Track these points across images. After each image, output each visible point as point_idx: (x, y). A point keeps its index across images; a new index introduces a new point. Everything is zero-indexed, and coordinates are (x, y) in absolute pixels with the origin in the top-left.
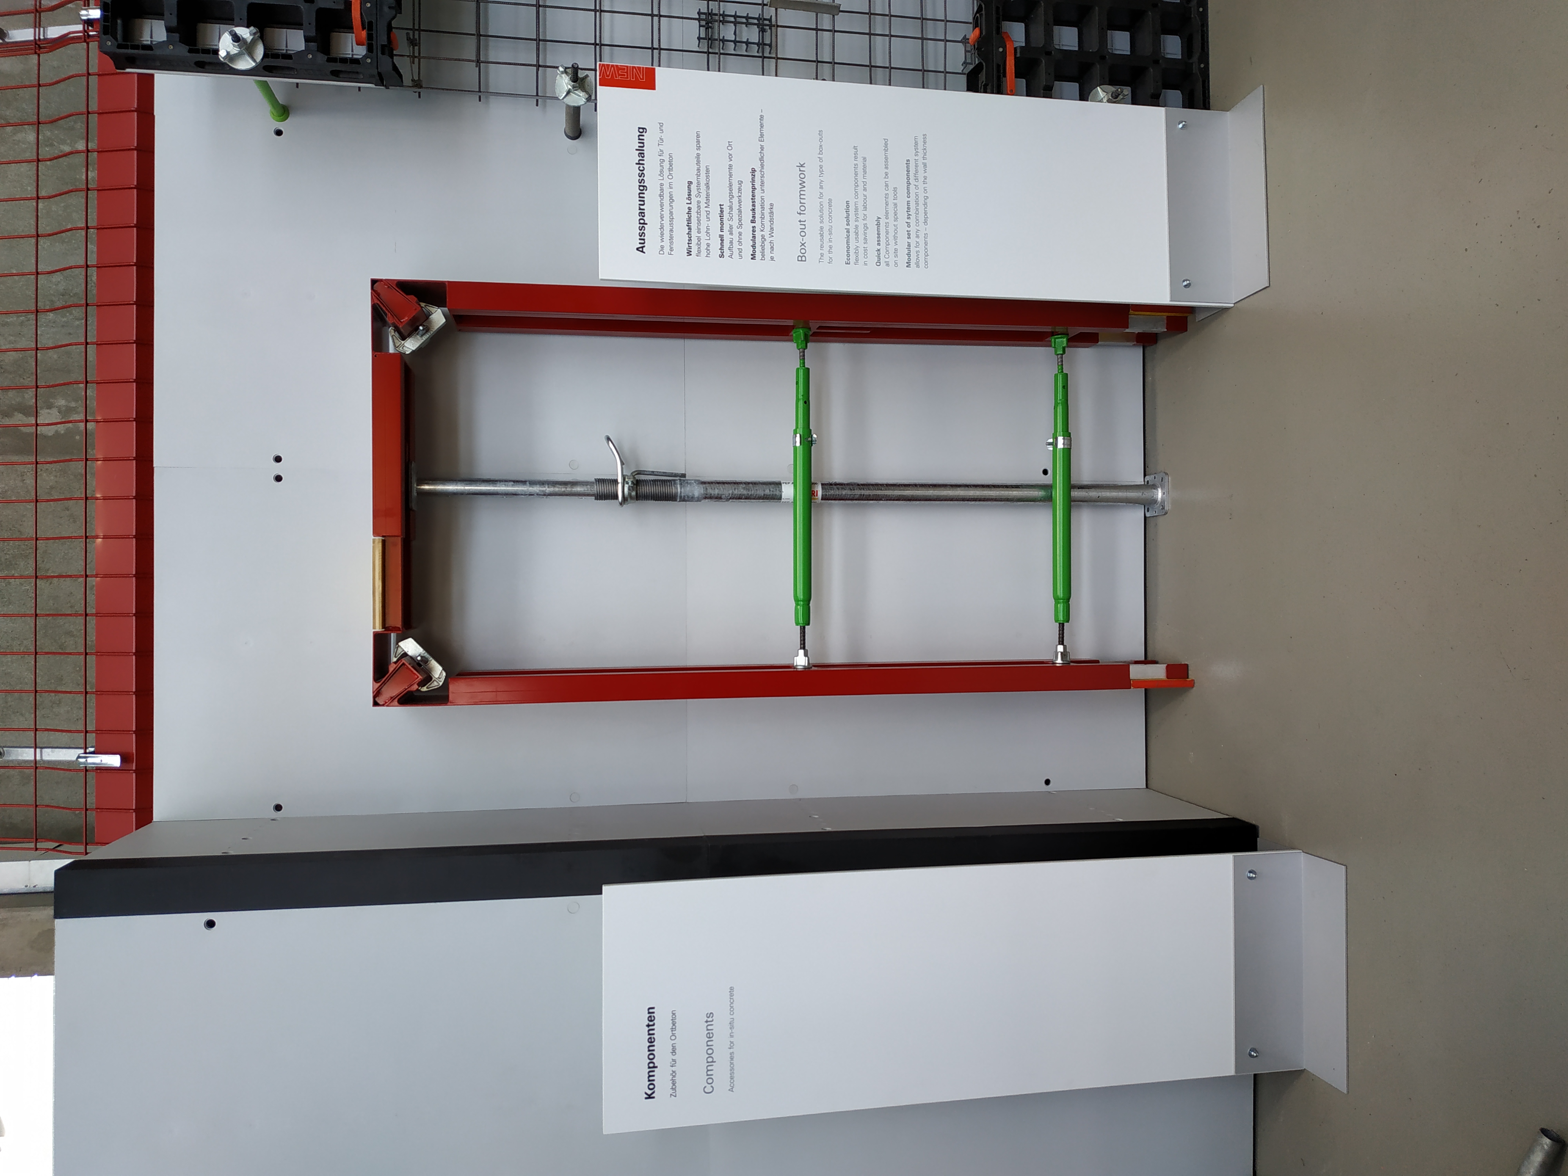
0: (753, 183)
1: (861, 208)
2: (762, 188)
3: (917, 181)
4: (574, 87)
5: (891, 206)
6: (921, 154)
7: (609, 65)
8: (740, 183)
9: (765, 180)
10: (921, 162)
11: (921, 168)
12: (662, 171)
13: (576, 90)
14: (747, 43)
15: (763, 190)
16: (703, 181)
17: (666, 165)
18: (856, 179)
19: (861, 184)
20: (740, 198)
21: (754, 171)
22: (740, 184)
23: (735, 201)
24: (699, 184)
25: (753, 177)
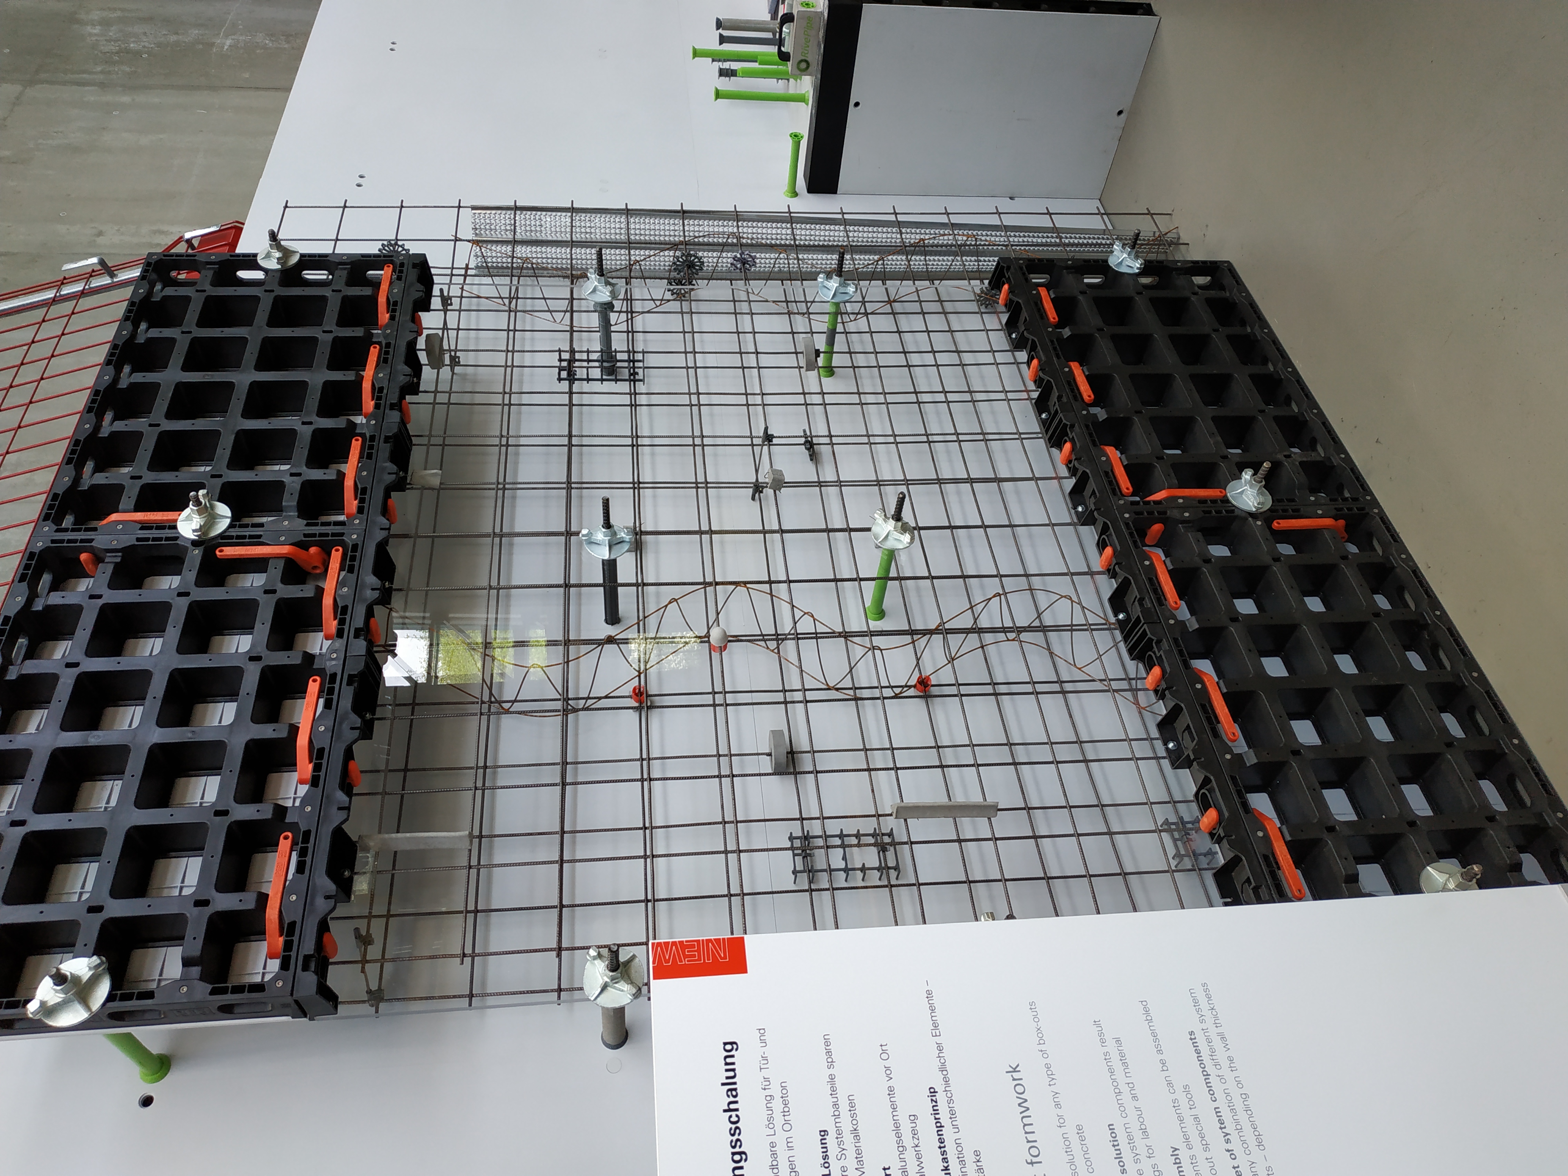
0: (937, 1116)
1: (1137, 1135)
2: (954, 1123)
3: (1218, 1067)
4: (613, 979)
5: (1189, 1122)
6: (1210, 1020)
7: (668, 943)
8: (913, 1118)
9: (956, 1106)
10: (1213, 1032)
11: (1217, 1043)
12: (770, 1119)
13: (616, 983)
14: (863, 869)
15: (955, 1127)
16: (846, 1125)
17: (777, 1105)
18: (1114, 1080)
19: (1125, 1089)
20: (917, 1149)
21: (933, 1092)
22: (913, 1122)
23: (910, 1155)
24: (839, 1133)
25: (934, 1104)
